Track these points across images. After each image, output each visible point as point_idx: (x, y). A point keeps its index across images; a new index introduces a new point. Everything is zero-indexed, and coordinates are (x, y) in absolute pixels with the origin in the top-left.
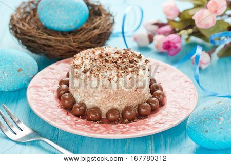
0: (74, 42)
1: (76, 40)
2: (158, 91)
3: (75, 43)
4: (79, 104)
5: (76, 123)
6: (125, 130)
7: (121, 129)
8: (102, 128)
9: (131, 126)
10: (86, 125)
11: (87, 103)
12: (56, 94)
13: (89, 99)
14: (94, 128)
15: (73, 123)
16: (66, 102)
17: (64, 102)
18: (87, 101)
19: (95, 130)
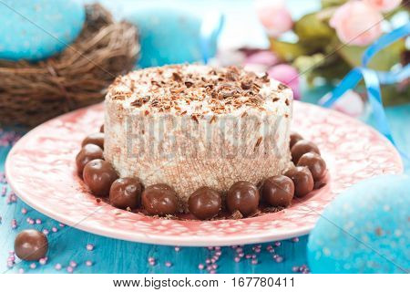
0: (59, 76)
1: (62, 73)
2: (309, 155)
3: (62, 79)
4: (124, 179)
5: (117, 219)
6: (233, 230)
7: (225, 228)
8: (178, 226)
9: (248, 223)
10: (141, 222)
11: (143, 176)
12: (73, 168)
13: (147, 167)
14: (161, 228)
15: (110, 218)
16: (95, 177)
17: (92, 178)
18: (145, 172)
19: (162, 231)
